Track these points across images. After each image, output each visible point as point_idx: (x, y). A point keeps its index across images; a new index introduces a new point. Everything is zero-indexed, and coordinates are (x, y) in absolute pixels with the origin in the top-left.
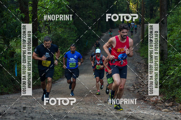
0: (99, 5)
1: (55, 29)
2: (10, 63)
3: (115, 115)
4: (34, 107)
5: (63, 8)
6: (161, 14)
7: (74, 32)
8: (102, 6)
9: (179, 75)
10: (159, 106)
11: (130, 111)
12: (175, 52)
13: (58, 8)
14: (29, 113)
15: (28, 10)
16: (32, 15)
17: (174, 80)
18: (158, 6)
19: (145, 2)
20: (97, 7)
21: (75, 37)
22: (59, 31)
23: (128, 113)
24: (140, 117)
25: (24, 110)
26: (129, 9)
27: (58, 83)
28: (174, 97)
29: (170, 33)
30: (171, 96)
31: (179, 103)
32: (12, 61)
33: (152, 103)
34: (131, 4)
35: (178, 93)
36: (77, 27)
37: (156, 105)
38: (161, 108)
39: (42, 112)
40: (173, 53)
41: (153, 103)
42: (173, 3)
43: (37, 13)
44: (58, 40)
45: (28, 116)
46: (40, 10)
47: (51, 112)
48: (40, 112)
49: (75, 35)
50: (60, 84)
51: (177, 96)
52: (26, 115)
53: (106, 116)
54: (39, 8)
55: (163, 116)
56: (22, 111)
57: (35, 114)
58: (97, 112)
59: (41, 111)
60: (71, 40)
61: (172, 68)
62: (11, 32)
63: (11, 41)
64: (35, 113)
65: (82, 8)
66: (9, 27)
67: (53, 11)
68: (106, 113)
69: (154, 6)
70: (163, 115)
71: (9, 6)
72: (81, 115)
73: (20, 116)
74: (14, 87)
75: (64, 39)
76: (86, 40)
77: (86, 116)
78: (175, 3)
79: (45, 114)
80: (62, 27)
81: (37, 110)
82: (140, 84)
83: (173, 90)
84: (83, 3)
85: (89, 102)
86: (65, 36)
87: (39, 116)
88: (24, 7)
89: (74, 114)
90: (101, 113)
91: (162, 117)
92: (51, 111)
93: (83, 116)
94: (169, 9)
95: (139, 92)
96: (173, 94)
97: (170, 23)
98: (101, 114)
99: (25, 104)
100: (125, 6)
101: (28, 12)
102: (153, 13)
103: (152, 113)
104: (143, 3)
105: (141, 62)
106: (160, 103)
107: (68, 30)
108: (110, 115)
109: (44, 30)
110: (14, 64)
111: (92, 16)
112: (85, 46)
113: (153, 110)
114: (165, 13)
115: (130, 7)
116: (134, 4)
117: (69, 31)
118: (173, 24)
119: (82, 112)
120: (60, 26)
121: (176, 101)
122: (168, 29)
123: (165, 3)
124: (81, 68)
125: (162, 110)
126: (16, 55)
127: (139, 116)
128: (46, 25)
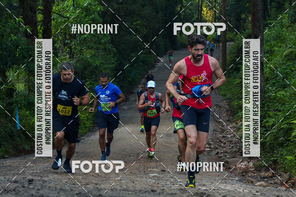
0: (153, 12)
1: (80, 51)
2: (7, 107)
3: (178, 192)
4: (46, 179)
5: (93, 16)
6: (254, 26)
7: (112, 56)
8: (157, 13)
9: (282, 127)
10: (251, 177)
11: (204, 185)
12: (276, 89)
13: (86, 16)
14: (38, 190)
15: (36, 20)
16: (42, 28)
17: (275, 134)
18: (249, 13)
19: (227, 6)
20: (148, 15)
21: (113, 63)
22: (88, 54)
23: (199, 189)
24: (220, 194)
25: (30, 184)
26: (201, 17)
27: (86, 140)
28: (275, 162)
29: (268, 57)
30: (271, 161)
31: (283, 172)
32: (11, 104)
33: (239, 173)
34: (205, 9)
35: (282, 155)
36: (116, 48)
37: (246, 176)
38: (254, 180)
39: (59, 187)
40: (273, 91)
41: (241, 172)
42: (273, 7)
43: (51, 24)
44: (85, 69)
45: (36, 194)
46: (55, 20)
47: (74, 188)
48: (56, 188)
49: (113, 61)
50: (89, 142)
51: (280, 161)
52: (33, 192)
53: (165, 193)
54: (54, 16)
55: (257, 194)
56: (26, 186)
57: (48, 191)
58: (149, 186)
59: (57, 186)
60: (107, 69)
61: (271, 114)
62: (9, 56)
63: (9, 71)
64: (48, 189)
65: (124, 17)
66: (5, 48)
67: (77, 21)
68: (164, 189)
69: (241, 12)
70: (257, 192)
71: (6, 13)
72: (124, 192)
73: (23, 194)
74: (14, 146)
75: (95, 67)
76: (132, 69)
77: (132, 194)
78: (276, 7)
79: (65, 190)
80: (92, 47)
81: (50, 185)
82: (220, 141)
83: (274, 150)
84: (125, 8)
85: (136, 172)
86: (98, 63)
87: (55, 194)
88: (29, 15)
89: (112, 190)
90: (155, 188)
91: (255, 195)
92: (75, 186)
93: (126, 194)
94: (267, 18)
95: (217, 153)
96: (273, 157)
97: (268, 41)
98: (156, 191)
99: (32, 174)
100: (195, 13)
101: (36, 23)
102: (240, 25)
103: (238, 188)
104: (224, 8)
105: (222, 104)
106: (253, 172)
107: (101, 53)
108: (170, 192)
109: (63, 52)
110: (14, 109)
111: (141, 30)
112: (130, 79)
113: (242, 183)
114: (260, 24)
115: (204, 14)
116: (209, 10)
117: (103, 55)
118: (273, 43)
119: (125, 187)
120: (89, 46)
121: (279, 169)
122: (265, 50)
123: (260, 8)
124: (123, 115)
125: (256, 184)
126: (16, 94)
127: (218, 194)
128: (65, 45)
